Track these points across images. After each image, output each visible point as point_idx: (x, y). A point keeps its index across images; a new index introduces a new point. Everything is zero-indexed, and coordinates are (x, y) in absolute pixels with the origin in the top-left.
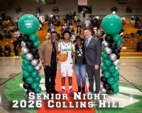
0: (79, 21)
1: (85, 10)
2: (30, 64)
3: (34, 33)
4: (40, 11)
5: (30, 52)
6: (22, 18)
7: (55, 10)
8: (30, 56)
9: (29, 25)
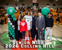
0: (33, 9)
1: (36, 5)
2: (12, 27)
3: (13, 14)
4: (16, 5)
5: (11, 22)
6: (8, 8)
7: (23, 5)
8: (11, 24)
9: (11, 11)
